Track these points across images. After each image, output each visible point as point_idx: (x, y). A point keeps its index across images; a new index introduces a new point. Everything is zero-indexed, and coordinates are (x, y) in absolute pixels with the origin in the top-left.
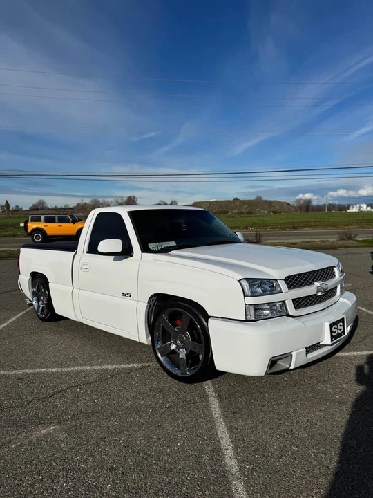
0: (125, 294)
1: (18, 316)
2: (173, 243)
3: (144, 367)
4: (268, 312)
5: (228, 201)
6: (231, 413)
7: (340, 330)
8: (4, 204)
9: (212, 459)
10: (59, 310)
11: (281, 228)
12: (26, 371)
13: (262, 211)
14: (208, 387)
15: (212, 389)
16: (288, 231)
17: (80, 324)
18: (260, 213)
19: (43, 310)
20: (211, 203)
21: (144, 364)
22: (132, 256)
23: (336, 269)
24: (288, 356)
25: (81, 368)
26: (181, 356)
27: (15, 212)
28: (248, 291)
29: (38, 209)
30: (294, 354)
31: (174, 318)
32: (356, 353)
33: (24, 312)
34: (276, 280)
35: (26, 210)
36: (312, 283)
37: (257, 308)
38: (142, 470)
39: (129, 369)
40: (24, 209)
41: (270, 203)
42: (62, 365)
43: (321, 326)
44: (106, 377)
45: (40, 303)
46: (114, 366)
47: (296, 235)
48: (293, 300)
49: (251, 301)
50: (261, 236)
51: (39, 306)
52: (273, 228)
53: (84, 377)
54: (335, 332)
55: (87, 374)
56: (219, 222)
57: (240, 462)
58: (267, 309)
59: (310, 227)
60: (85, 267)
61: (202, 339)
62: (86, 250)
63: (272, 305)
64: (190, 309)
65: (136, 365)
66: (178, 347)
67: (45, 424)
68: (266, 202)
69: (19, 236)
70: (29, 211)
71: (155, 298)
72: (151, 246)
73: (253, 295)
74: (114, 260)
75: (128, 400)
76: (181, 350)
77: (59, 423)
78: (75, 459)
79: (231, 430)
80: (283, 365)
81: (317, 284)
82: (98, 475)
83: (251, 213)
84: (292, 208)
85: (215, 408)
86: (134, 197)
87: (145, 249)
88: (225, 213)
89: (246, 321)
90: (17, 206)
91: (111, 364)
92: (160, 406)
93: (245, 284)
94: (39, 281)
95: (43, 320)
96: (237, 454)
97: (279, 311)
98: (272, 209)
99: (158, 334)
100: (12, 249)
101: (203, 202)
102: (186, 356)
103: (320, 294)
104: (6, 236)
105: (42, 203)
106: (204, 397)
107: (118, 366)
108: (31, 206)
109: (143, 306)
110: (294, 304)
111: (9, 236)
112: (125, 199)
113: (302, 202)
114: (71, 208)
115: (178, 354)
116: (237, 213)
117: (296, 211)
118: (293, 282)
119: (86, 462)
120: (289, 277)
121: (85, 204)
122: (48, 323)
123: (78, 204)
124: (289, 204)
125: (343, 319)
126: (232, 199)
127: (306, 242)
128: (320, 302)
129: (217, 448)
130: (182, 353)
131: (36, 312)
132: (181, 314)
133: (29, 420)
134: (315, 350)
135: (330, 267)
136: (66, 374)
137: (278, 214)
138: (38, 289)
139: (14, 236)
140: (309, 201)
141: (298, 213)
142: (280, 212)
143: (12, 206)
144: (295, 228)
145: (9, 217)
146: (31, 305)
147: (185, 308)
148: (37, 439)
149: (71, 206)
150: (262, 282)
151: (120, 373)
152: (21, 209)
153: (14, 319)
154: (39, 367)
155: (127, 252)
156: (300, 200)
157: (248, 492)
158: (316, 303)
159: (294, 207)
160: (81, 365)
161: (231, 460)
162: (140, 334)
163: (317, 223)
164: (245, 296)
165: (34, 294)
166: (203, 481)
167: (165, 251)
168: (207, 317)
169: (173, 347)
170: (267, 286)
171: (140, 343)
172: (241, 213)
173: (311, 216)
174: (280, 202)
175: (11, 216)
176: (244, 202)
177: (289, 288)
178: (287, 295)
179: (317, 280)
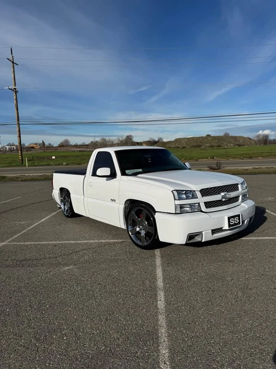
0: (112, 200)
1: (52, 214)
2: (141, 170)
3: (123, 242)
4: (189, 209)
5: (202, 137)
6: (166, 263)
7: (237, 221)
8: (41, 142)
9: (151, 282)
10: (76, 211)
11: (240, 158)
12: (58, 242)
13: (229, 144)
14: (157, 252)
15: (159, 253)
16: (246, 160)
17: (88, 218)
18: (227, 146)
19: (67, 211)
20: (188, 139)
21: (124, 240)
22: (116, 178)
23: (239, 185)
24: (200, 234)
25: (88, 241)
26: (142, 235)
27: (48, 148)
28: (177, 197)
29: (64, 146)
30: (203, 233)
31: (139, 213)
32: (253, 238)
33: (56, 213)
34: (194, 191)
35: (56, 147)
36: (219, 193)
37: (182, 207)
38: (114, 285)
39: (115, 242)
40: (54, 146)
41: (235, 138)
42: (77, 239)
43: (223, 218)
44: (101, 246)
45: (66, 206)
46: (106, 241)
47: (250, 163)
48: (205, 203)
49: (178, 202)
50: (220, 164)
51: (65, 209)
52: (234, 158)
53: (89, 246)
54: (232, 222)
55: (91, 244)
56: (174, 156)
57: (164, 284)
58: (188, 207)
59: (263, 157)
60: (91, 184)
61: (153, 224)
62: (91, 174)
63: (191, 205)
64: (147, 208)
65: (119, 240)
66: (141, 230)
67: (67, 265)
68: (232, 137)
69: (51, 165)
70: (59, 147)
71: (128, 202)
72: (127, 172)
73: (180, 199)
74: (107, 180)
75: (112, 256)
76: (142, 231)
77: (75, 265)
78: (82, 279)
79: (164, 271)
80: (198, 239)
81: (223, 194)
82: (93, 286)
83: (220, 146)
84: (253, 142)
85: (158, 261)
86: (131, 136)
87: (123, 174)
88: (199, 146)
89: (175, 214)
90: (50, 144)
91: (105, 240)
92: (129, 260)
93: (176, 193)
94: (65, 193)
95: (67, 216)
96: (164, 281)
97: (195, 209)
98: (237, 143)
99: (130, 222)
100: (47, 174)
101: (182, 139)
102: (145, 234)
103: (224, 200)
104: (43, 165)
105: (67, 141)
106: (154, 256)
107: (109, 241)
108: (59, 143)
109: (122, 207)
110: (205, 206)
111: (45, 165)
112: (125, 137)
113: (261, 137)
114: (87, 145)
115: (141, 234)
116: (209, 146)
117: (256, 144)
118: (205, 192)
119: (87, 280)
120: (203, 189)
121: (97, 142)
122: (70, 219)
123: (92, 142)
124: (250, 139)
125: (239, 215)
126: (205, 136)
127: (255, 168)
128: (225, 205)
129: (154, 278)
130: (143, 233)
131: (63, 212)
132: (142, 210)
133: (60, 264)
134: (219, 232)
135: (235, 184)
136: (80, 244)
137: (242, 147)
138: (64, 198)
139: (48, 165)
140: (266, 136)
141: (258, 145)
142: (243, 145)
143: (47, 143)
144: (251, 158)
145: (45, 152)
146: (61, 208)
147: (144, 208)
148: (64, 271)
149: (87, 144)
150: (187, 192)
151: (109, 244)
152: (53, 146)
153: (50, 216)
154: (65, 240)
155: (113, 175)
156: (259, 135)
157: (165, 295)
158: (221, 205)
159: (254, 141)
160: (88, 240)
161: (160, 283)
162: (120, 223)
163: (269, 154)
164: (175, 200)
165: (62, 201)
166: (144, 290)
167: (135, 174)
168: (155, 212)
169: (138, 229)
170: (190, 194)
171: (121, 228)
172: (212, 146)
173: (268, 148)
174: (244, 137)
175: (46, 151)
176: (214, 138)
177: (203, 196)
178: (201, 200)
179: (223, 192)
